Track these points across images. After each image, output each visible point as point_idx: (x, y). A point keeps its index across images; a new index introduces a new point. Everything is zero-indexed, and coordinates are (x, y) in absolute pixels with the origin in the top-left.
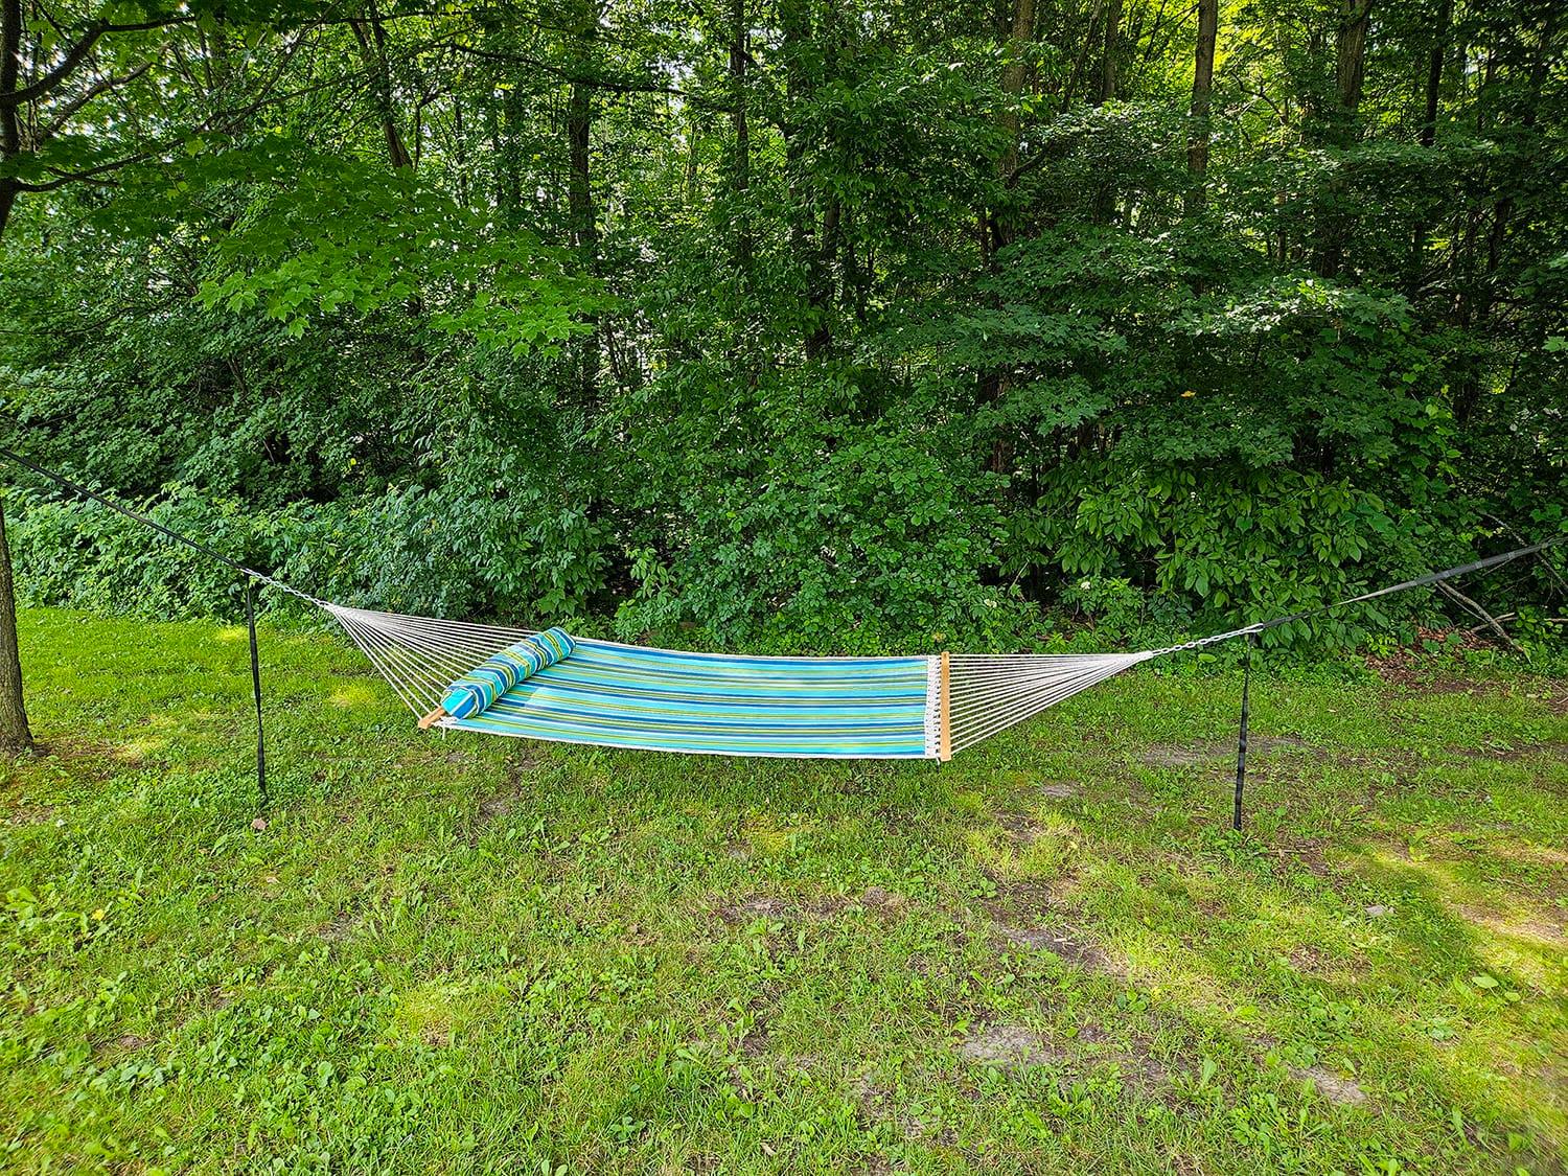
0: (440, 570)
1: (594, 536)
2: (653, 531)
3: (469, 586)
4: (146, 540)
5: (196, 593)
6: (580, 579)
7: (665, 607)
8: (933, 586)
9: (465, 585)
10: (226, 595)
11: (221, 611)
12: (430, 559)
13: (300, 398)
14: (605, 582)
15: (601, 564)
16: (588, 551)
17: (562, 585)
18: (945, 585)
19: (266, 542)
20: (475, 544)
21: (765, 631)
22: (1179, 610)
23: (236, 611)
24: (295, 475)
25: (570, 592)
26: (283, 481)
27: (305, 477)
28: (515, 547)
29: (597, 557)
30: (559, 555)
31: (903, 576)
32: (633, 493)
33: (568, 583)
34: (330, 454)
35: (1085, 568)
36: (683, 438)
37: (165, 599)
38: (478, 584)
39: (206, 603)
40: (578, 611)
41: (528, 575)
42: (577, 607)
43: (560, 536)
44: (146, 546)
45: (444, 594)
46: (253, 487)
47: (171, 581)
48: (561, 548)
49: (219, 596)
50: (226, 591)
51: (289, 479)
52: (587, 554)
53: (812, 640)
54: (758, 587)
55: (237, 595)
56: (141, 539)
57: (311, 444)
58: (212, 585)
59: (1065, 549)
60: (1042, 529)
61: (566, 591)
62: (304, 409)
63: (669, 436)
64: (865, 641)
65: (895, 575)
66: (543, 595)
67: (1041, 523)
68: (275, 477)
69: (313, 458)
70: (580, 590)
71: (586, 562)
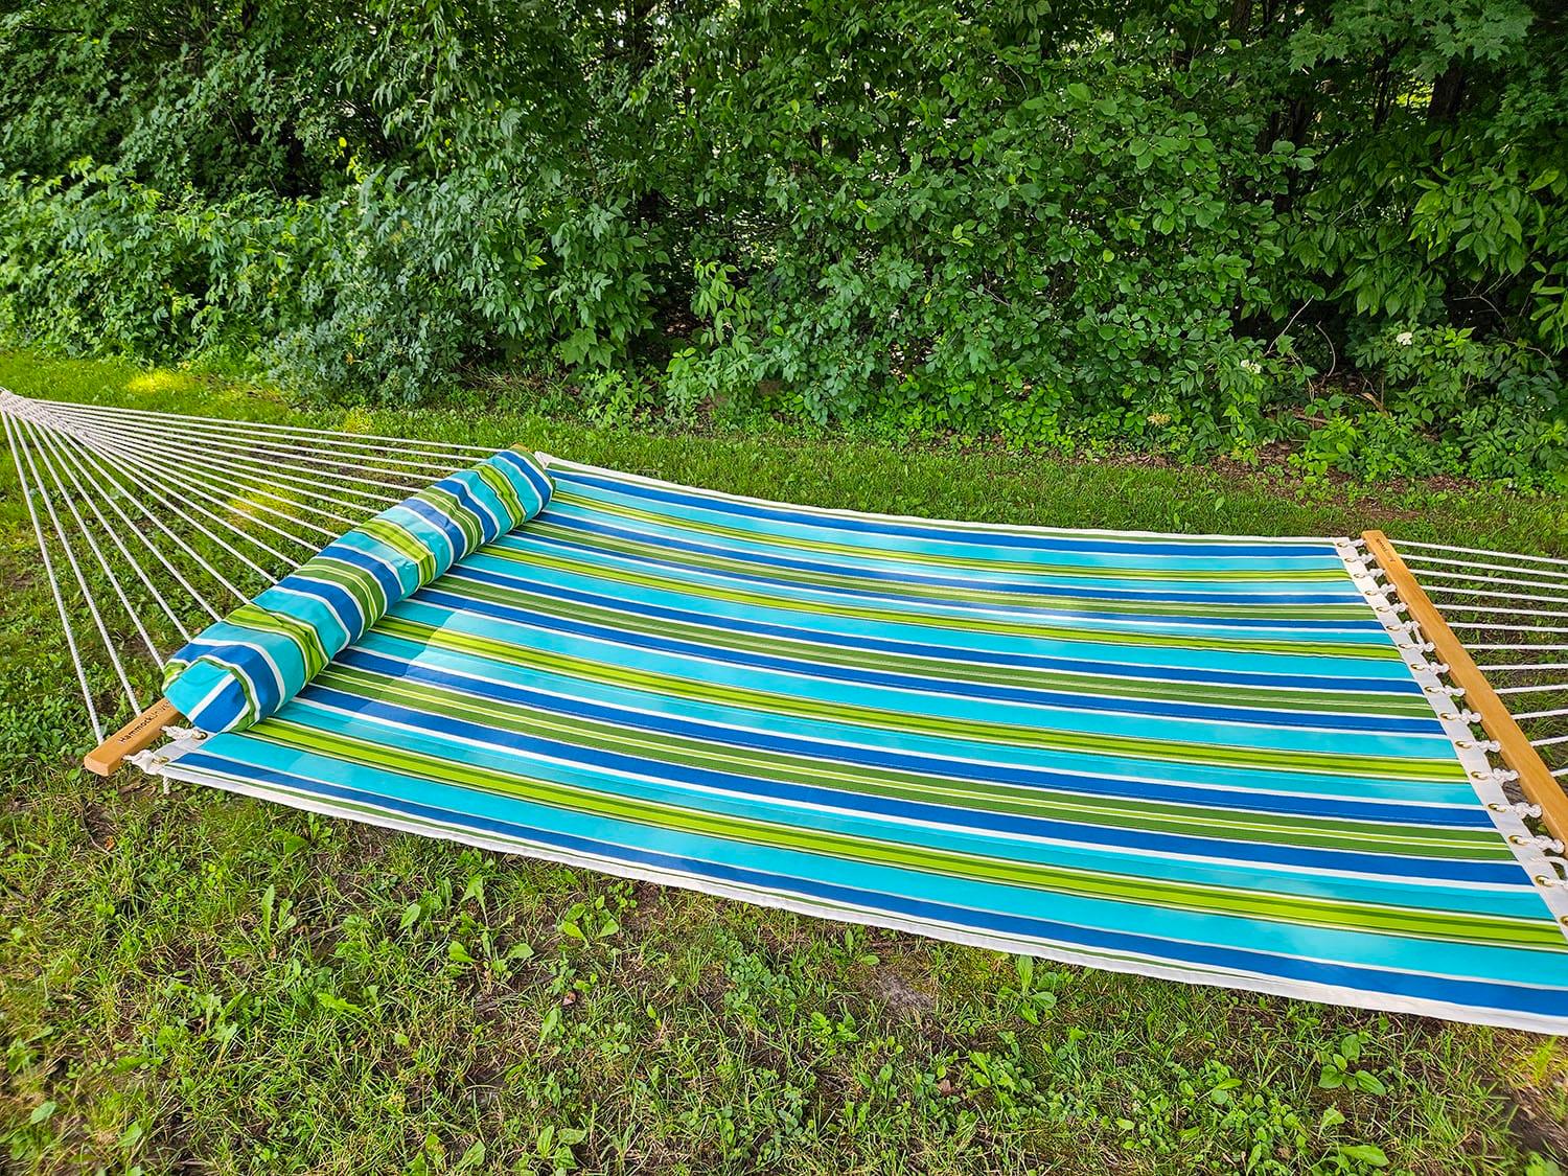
0: (418, 299)
1: (636, 249)
2: (720, 242)
3: (459, 322)
4: (50, 243)
5: (113, 323)
6: (618, 315)
7: (741, 362)
8: (1165, 336)
9: (453, 321)
10: (151, 324)
11: (143, 345)
12: (402, 280)
13: (262, 49)
14: (654, 318)
15: (648, 292)
16: (627, 272)
17: (592, 325)
18: (1184, 335)
19: (202, 249)
20: (463, 258)
21: (883, 400)
22: (1534, 380)
23: (165, 347)
24: (264, 158)
25: (603, 332)
26: (250, 166)
27: (277, 159)
28: (521, 265)
29: (640, 281)
30: (585, 278)
31: (1118, 319)
32: (691, 181)
33: (600, 320)
34: (309, 133)
35: (1393, 308)
36: (769, 92)
37: (73, 327)
38: (472, 319)
39: (125, 334)
40: (617, 362)
41: (542, 310)
42: (614, 355)
43: (587, 247)
44: (52, 252)
45: (423, 333)
46: (212, 174)
47: (81, 300)
48: (589, 266)
49: (141, 325)
50: (150, 318)
51: (256, 163)
52: (626, 277)
53: (952, 416)
54: (880, 335)
55: (165, 323)
56: (43, 242)
57: (282, 119)
58: (131, 309)
59: (1361, 277)
60: (1321, 244)
61: (598, 331)
62: (268, 65)
63: (749, 91)
64: (1036, 420)
65: (1105, 316)
66: (567, 336)
67: (1319, 234)
68: (239, 161)
69: (286, 135)
70: (619, 333)
71: (624, 289)
